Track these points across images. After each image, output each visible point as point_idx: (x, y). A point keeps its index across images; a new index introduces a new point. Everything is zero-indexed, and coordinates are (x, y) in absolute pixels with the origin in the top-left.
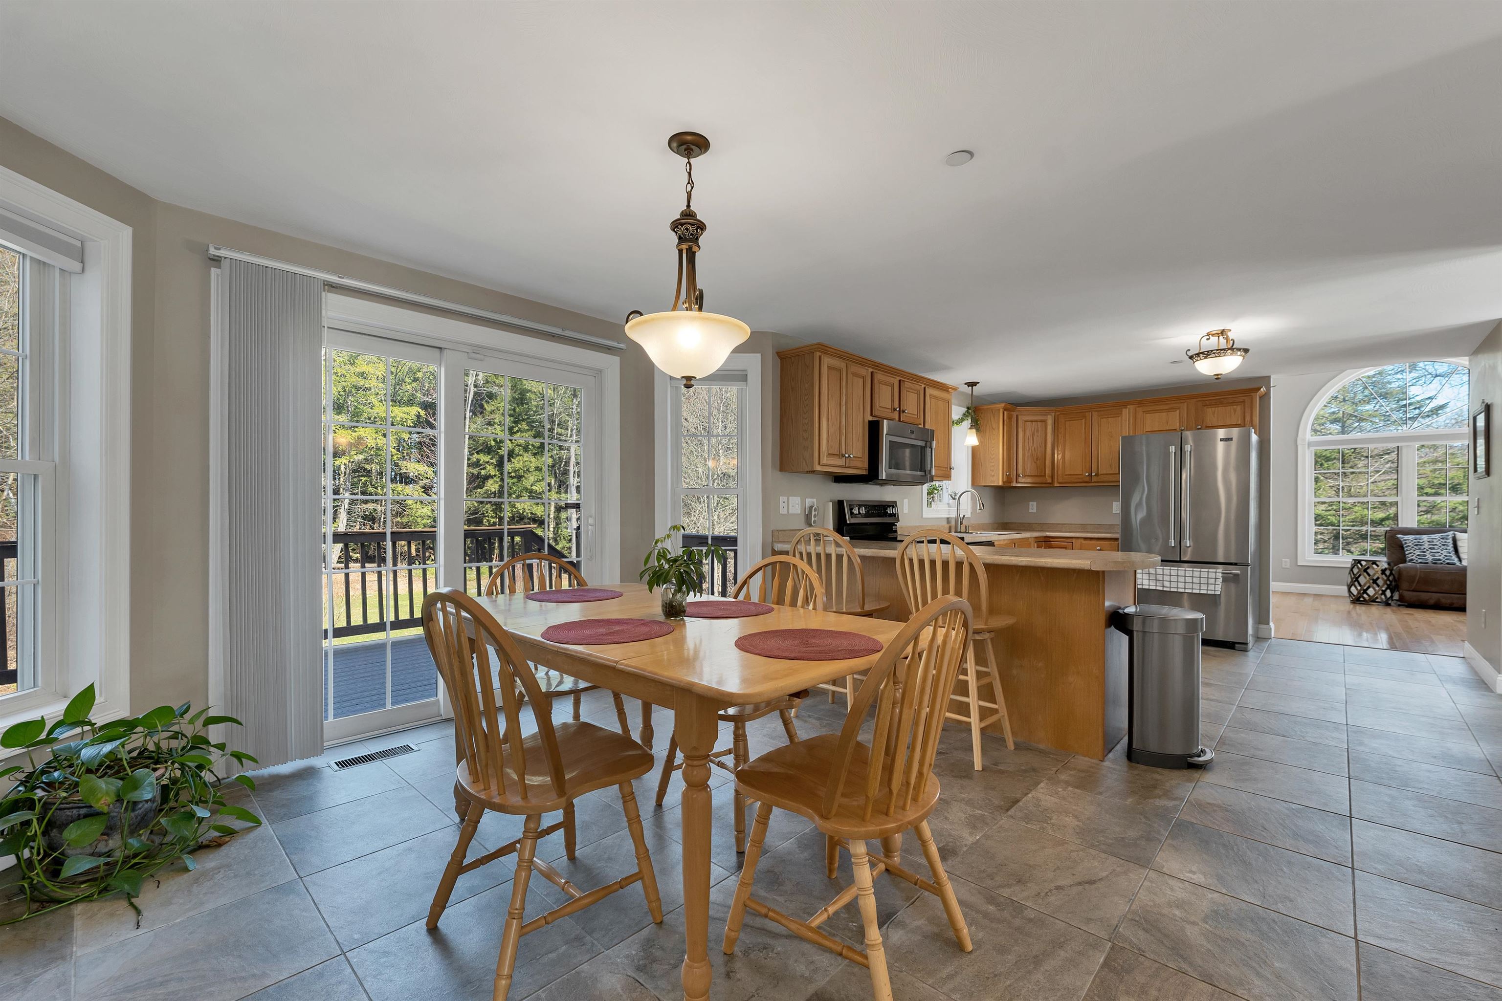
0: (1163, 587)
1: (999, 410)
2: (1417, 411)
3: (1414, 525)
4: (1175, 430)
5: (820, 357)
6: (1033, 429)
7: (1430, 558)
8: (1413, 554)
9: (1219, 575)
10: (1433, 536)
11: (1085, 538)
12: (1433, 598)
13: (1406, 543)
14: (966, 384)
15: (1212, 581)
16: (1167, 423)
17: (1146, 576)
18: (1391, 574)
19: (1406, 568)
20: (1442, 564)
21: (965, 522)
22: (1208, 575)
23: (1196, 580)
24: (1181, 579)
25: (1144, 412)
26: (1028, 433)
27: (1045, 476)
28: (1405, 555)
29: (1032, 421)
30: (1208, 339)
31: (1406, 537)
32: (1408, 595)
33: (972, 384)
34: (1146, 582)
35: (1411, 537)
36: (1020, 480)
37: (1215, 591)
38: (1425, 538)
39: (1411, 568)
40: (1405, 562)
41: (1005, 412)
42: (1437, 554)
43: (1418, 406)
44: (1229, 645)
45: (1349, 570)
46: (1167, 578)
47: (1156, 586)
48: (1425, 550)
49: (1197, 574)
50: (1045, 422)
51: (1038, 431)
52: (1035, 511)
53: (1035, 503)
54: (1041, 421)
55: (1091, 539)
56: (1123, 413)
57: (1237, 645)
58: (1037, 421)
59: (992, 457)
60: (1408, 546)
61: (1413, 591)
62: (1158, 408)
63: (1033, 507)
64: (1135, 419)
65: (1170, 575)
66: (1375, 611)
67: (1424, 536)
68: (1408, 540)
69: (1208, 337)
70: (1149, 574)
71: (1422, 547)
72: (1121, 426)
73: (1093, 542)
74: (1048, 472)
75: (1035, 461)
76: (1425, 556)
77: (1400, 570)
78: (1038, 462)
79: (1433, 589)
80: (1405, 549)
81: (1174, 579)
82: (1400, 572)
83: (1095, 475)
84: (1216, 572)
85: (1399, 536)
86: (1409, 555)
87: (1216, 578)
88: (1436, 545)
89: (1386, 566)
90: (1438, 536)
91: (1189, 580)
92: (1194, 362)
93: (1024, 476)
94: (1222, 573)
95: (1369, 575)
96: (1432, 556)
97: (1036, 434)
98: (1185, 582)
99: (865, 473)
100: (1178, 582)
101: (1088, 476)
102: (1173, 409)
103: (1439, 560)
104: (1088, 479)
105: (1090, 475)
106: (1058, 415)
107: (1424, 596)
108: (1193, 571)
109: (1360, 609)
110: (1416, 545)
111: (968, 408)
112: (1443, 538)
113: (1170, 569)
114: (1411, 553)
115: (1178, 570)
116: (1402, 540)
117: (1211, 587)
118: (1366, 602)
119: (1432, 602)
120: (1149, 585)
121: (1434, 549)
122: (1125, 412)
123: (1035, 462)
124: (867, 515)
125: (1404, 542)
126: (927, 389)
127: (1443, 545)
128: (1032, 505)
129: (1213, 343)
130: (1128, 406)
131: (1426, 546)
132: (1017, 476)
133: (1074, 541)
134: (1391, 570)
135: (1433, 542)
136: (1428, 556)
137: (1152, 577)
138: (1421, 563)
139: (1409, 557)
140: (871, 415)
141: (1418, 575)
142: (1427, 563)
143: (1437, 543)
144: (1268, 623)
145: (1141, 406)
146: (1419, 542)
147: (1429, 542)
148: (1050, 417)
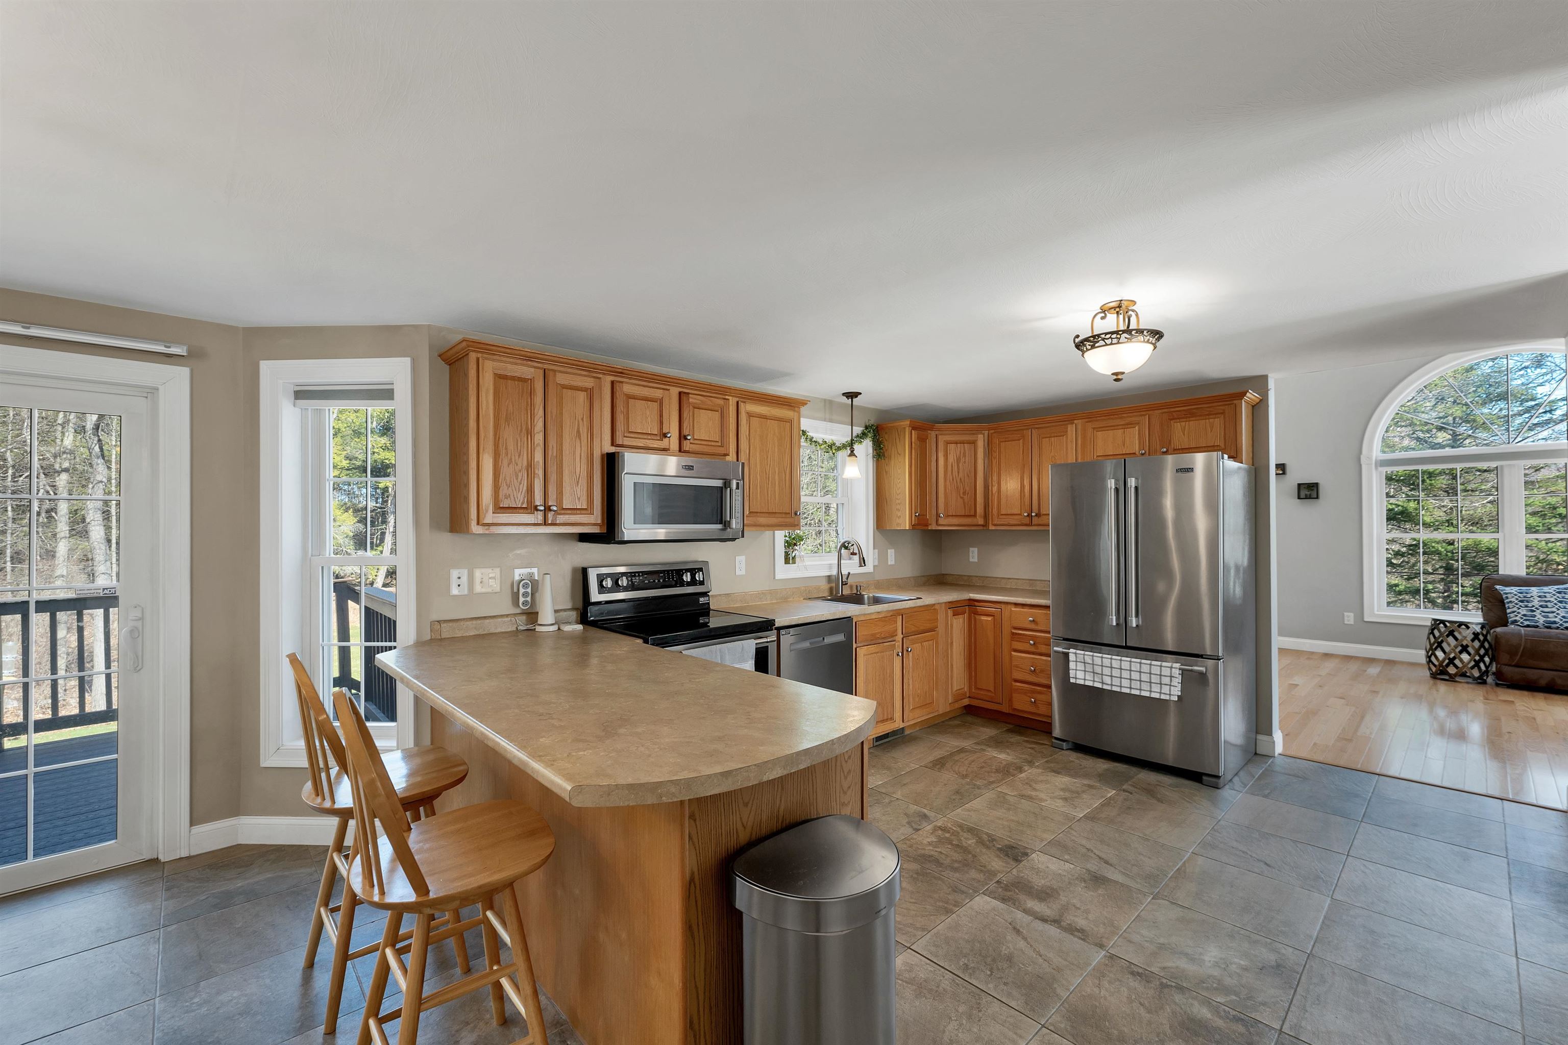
0: (1103, 683)
1: (905, 428)
2: (1548, 416)
3: (1522, 572)
4: (1135, 453)
5: (478, 360)
6: (958, 453)
7: (1541, 620)
8: (1517, 613)
9: (1176, 672)
10: (1546, 589)
11: (1016, 605)
12: (1546, 676)
13: (1507, 598)
14: (844, 394)
15: (1166, 680)
16: (1124, 445)
17: (1080, 666)
18: (1486, 639)
19: (1505, 633)
20: (1558, 628)
21: (850, 581)
22: (1161, 672)
23: (1145, 677)
24: (1126, 674)
25: (1094, 428)
26: (952, 458)
27: (975, 516)
28: (1506, 614)
29: (956, 443)
30: (1102, 318)
31: (1508, 589)
32: (1507, 670)
33: (852, 395)
34: (1080, 675)
35: (1514, 590)
36: (941, 521)
37: (1170, 695)
38: (1534, 591)
39: (1513, 634)
40: (1505, 624)
41: (913, 431)
42: (1551, 615)
43: (1548, 409)
44: (1196, 777)
45: (1427, 631)
46: (1107, 671)
47: (1094, 681)
48: (1533, 608)
49: (1145, 668)
50: (974, 443)
51: (964, 456)
52: (976, 560)
53: (976, 550)
54: (969, 442)
55: (1023, 605)
56: (1069, 429)
57: (1204, 778)
58: (963, 443)
59: (898, 492)
60: (1511, 602)
61: (1517, 666)
62: (1111, 423)
63: (974, 554)
64: (1084, 437)
65: (1111, 667)
66: (1465, 691)
67: (1533, 588)
68: (1511, 592)
69: (1103, 315)
70: (1084, 663)
71: (1530, 605)
72: (1067, 449)
73: (1026, 610)
74: (980, 509)
75: (962, 495)
76: (1535, 616)
77: (1496, 636)
78: (965, 497)
79: (1545, 665)
80: (1507, 606)
81: (1116, 673)
82: (1497, 638)
83: (1036, 515)
84: (1171, 668)
85: (1498, 587)
86: (1512, 615)
87: (1171, 677)
88: (1549, 601)
89: (1478, 629)
90: (1552, 589)
91: (1135, 676)
92: (1083, 352)
93: (947, 516)
94: (1180, 669)
95: (1456, 639)
96: (1544, 617)
97: (962, 460)
98: (1131, 679)
99: (596, 530)
100: (1121, 678)
101: (1028, 516)
102: (1130, 425)
103: (1555, 622)
104: (1027, 521)
105: (1029, 515)
106: (992, 433)
107: (1532, 674)
108: (1140, 663)
109: (1443, 688)
110: (1522, 601)
111: (866, 427)
112: (1559, 593)
113: (1111, 659)
114: (1514, 612)
115: (1121, 660)
116: (1502, 592)
117: (1166, 689)
118: (1452, 679)
119: (1543, 682)
120: (1085, 679)
121: (1547, 607)
122: (1071, 429)
123: (961, 497)
124: (632, 587)
125: (1504, 596)
126: (742, 405)
127: (1561, 602)
128: (973, 552)
129: (1112, 322)
130: (1075, 421)
131: (1536, 602)
132: (938, 516)
133: (1003, 606)
134: (1485, 636)
135: (1545, 597)
136: (1539, 616)
137: (1089, 668)
138: (1528, 626)
139: (1512, 617)
140: (612, 445)
141: (1523, 644)
142: (1537, 627)
143: (1552, 599)
144: (1269, 733)
145: (1090, 422)
146: (1525, 597)
147: (1539, 597)
148: (980, 436)
